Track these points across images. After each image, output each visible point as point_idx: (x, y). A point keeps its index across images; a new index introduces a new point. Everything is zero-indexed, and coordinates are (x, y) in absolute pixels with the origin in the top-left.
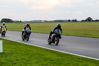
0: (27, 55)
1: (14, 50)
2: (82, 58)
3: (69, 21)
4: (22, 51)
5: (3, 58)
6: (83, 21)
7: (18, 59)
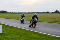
0: (18, 35)
1: (9, 31)
2: (55, 37)
3: (44, 12)
4: (15, 32)
5: (3, 37)
6: (53, 13)
7: (13, 37)
